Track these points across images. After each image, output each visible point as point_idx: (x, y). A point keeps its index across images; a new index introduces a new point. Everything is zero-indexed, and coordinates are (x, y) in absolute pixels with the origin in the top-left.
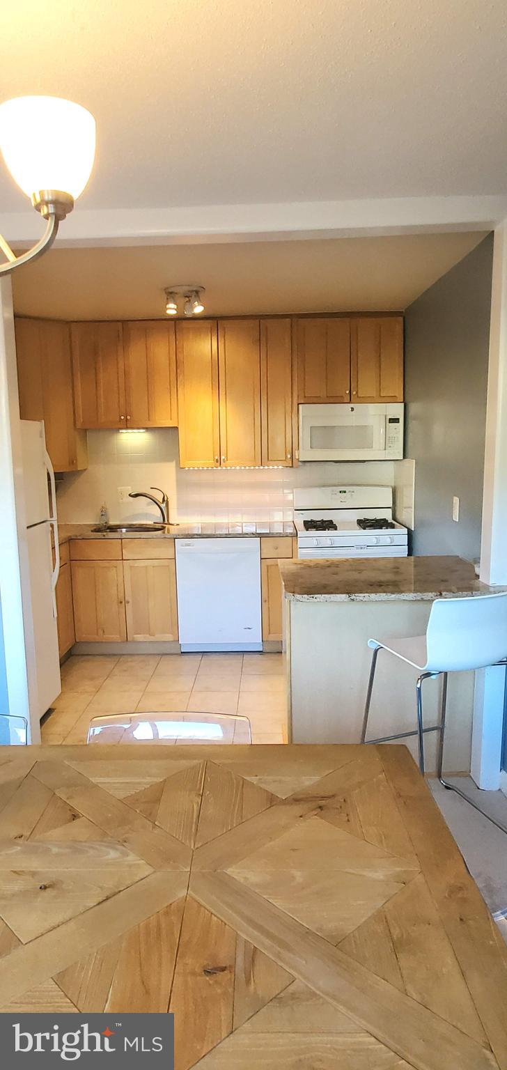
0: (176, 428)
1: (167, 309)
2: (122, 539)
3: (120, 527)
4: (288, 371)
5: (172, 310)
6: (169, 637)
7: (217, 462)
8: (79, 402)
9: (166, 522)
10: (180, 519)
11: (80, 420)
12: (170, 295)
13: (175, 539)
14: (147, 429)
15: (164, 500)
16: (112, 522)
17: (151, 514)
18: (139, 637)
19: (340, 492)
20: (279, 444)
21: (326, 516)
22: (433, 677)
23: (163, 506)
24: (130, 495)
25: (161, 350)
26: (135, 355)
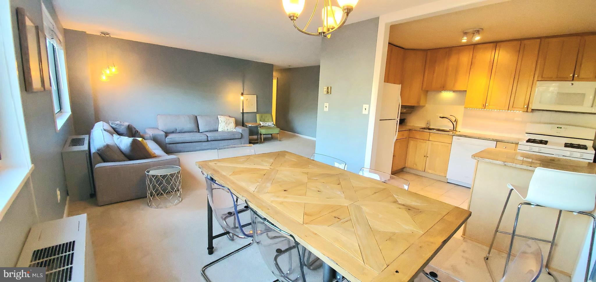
0: (466, 91)
1: (462, 40)
2: (430, 133)
3: (433, 129)
4: (534, 66)
5: (464, 40)
6: (442, 174)
7: (484, 106)
8: (425, 79)
9: (455, 129)
10: (460, 129)
11: (425, 86)
12: (465, 33)
13: (453, 136)
14: (454, 91)
15: (455, 121)
16: (431, 127)
17: (448, 126)
18: (430, 171)
19: (558, 128)
20: (521, 100)
21: (544, 138)
22: (532, 206)
23: (455, 123)
24: (440, 117)
25: (465, 58)
26: (453, 61)
